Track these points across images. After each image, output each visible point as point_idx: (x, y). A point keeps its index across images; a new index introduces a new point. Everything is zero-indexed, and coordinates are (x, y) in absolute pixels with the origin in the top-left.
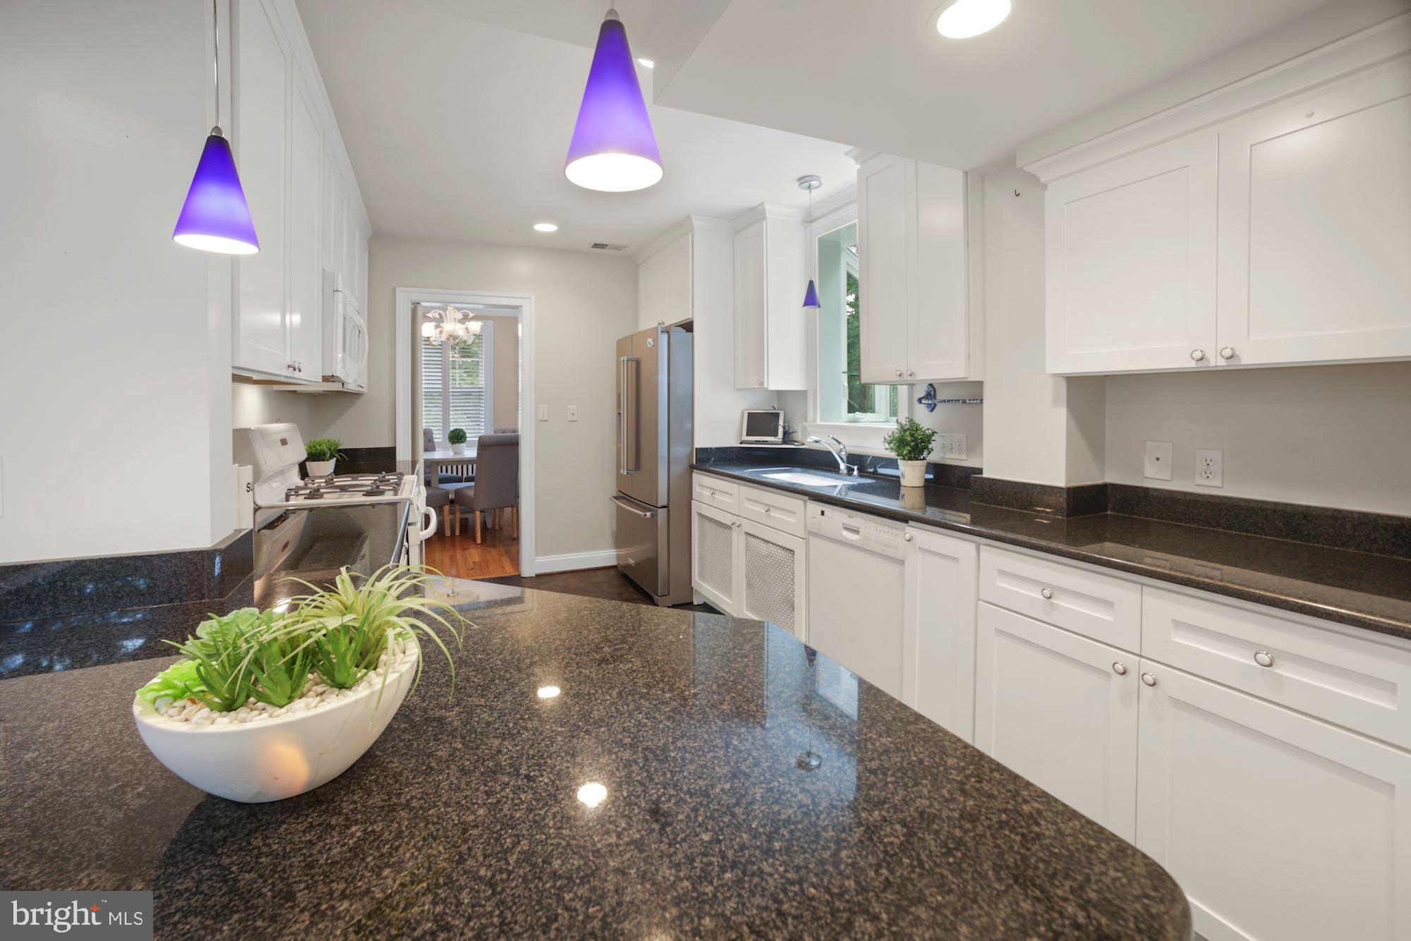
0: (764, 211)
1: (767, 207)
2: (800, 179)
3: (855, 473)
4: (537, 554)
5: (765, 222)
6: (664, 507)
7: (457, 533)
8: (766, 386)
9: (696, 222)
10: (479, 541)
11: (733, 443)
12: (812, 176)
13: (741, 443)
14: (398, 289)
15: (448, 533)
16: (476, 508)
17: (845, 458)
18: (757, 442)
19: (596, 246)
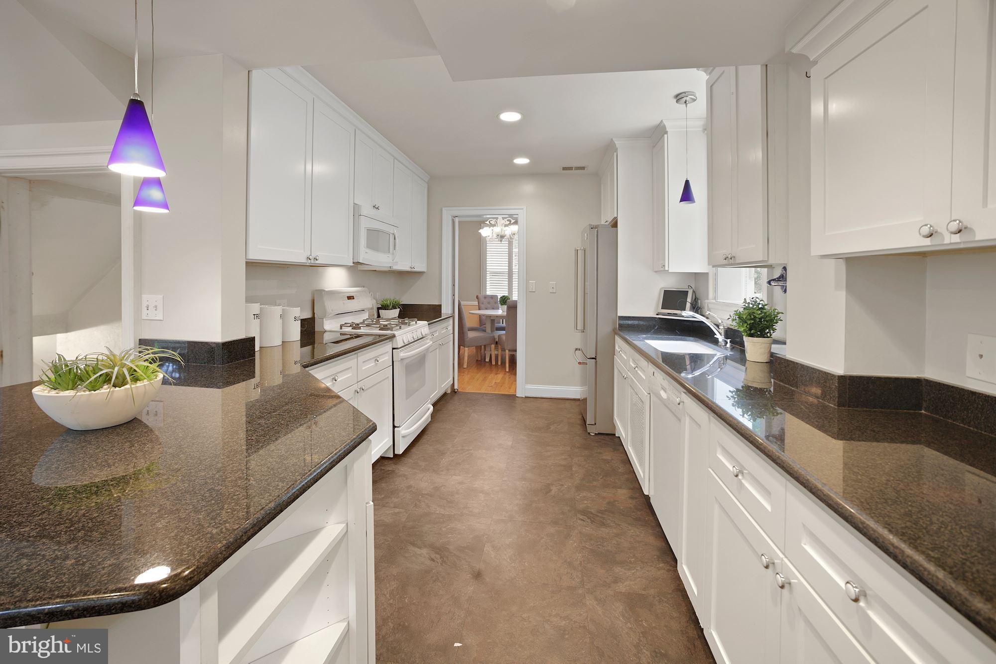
0: (664, 127)
1: (666, 123)
2: (677, 96)
3: (728, 345)
4: (527, 382)
5: (666, 136)
6: (593, 358)
7: (499, 363)
8: (667, 269)
9: (618, 143)
10: (507, 370)
11: (651, 313)
12: (685, 93)
13: (657, 315)
14: (443, 209)
15: (494, 363)
16: (506, 348)
17: (722, 332)
18: (669, 314)
19: (564, 169)
